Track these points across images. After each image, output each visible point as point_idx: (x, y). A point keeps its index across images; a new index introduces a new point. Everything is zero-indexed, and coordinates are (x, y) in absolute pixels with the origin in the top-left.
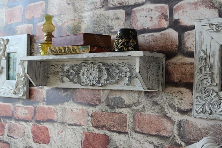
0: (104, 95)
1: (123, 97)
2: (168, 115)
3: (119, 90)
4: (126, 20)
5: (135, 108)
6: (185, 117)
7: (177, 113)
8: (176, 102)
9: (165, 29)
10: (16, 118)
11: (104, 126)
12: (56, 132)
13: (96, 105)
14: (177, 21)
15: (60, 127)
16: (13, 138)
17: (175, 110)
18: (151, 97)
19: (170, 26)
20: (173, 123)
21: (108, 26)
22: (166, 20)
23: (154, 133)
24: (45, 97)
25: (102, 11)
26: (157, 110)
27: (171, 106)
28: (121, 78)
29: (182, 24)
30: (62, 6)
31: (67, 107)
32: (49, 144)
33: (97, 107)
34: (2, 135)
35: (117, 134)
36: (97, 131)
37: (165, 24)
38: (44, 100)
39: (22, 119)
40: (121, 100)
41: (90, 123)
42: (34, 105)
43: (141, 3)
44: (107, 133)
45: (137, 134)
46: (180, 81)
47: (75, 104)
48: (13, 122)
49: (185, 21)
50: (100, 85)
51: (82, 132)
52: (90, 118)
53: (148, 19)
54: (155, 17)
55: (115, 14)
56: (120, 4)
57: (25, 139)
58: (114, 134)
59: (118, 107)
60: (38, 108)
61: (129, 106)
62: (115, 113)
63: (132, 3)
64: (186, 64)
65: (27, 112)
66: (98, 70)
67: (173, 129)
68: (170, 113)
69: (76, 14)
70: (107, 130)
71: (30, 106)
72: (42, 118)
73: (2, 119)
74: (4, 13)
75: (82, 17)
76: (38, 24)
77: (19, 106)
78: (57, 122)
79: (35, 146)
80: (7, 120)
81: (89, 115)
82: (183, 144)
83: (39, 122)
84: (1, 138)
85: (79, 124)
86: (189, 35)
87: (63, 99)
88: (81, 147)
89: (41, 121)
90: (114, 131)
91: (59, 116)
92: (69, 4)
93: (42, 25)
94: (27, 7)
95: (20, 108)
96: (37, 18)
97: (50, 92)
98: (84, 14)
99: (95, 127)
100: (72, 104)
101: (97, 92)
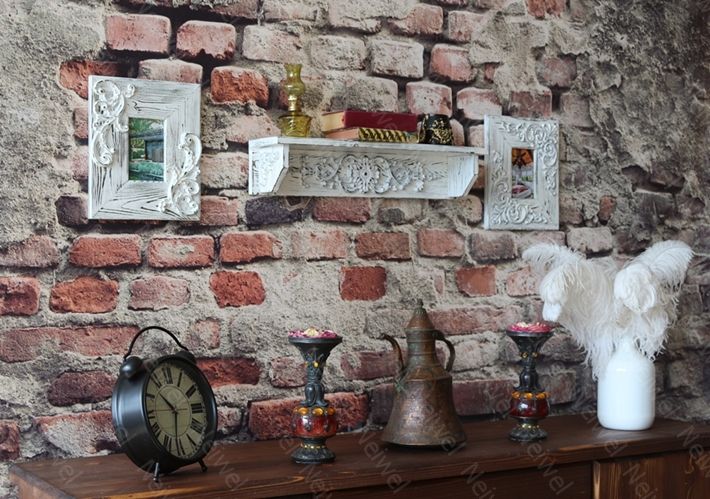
0: (375, 207)
1: (401, 209)
2: (458, 230)
5: (418, 223)
6: (476, 231)
7: (467, 226)
8: (465, 213)
10: (157, 265)
11: (376, 254)
12: (281, 277)
13: (363, 223)
14: (461, 112)
15: (292, 267)
16: (152, 310)
17: (464, 223)
18: (437, 208)
19: (454, 116)
20: (464, 238)
21: (374, 101)
22: (449, 107)
23: (444, 255)
24: (243, 214)
26: (445, 225)
27: (461, 218)
28: (412, 182)
29: (466, 117)
30: (283, 47)
31: (302, 230)
32: (264, 303)
33: (363, 226)
34: (109, 311)
35: (397, 263)
36: (365, 263)
37: (449, 113)
38: (240, 221)
39: (176, 264)
40: (400, 213)
41: (354, 253)
42: (214, 233)
43: (417, 76)
44: (382, 264)
45: (423, 259)
47: (318, 224)
48: (147, 275)
49: (470, 114)
50: (380, 190)
51: (339, 269)
52: (353, 244)
53: (429, 102)
54: (436, 101)
55: (382, 85)
56: (390, 71)
57: (192, 307)
58: (393, 263)
59: (396, 224)
60: (226, 238)
61: (411, 222)
62: (392, 232)
63: (406, 74)
65: (191, 248)
67: (463, 246)
68: (460, 226)
70: (381, 258)
71: (203, 236)
72: (238, 257)
73: (101, 273)
74: (101, 20)
75: (324, 77)
76: (217, 68)
77: (166, 239)
78: (280, 259)
79: (224, 314)
80: (125, 274)
81: (351, 240)
82: (475, 263)
83: (232, 265)
84: (106, 317)
85: (331, 256)
86: (474, 130)
87: (290, 216)
88: (338, 293)
89: (237, 264)
90: (392, 260)
91: (284, 248)
92: (298, 48)
93: (230, 73)
94: (184, 25)
95: (166, 243)
96: (214, 56)
97: (255, 206)
98: (328, 73)
99: (363, 257)
100: (313, 225)
101: (363, 202)
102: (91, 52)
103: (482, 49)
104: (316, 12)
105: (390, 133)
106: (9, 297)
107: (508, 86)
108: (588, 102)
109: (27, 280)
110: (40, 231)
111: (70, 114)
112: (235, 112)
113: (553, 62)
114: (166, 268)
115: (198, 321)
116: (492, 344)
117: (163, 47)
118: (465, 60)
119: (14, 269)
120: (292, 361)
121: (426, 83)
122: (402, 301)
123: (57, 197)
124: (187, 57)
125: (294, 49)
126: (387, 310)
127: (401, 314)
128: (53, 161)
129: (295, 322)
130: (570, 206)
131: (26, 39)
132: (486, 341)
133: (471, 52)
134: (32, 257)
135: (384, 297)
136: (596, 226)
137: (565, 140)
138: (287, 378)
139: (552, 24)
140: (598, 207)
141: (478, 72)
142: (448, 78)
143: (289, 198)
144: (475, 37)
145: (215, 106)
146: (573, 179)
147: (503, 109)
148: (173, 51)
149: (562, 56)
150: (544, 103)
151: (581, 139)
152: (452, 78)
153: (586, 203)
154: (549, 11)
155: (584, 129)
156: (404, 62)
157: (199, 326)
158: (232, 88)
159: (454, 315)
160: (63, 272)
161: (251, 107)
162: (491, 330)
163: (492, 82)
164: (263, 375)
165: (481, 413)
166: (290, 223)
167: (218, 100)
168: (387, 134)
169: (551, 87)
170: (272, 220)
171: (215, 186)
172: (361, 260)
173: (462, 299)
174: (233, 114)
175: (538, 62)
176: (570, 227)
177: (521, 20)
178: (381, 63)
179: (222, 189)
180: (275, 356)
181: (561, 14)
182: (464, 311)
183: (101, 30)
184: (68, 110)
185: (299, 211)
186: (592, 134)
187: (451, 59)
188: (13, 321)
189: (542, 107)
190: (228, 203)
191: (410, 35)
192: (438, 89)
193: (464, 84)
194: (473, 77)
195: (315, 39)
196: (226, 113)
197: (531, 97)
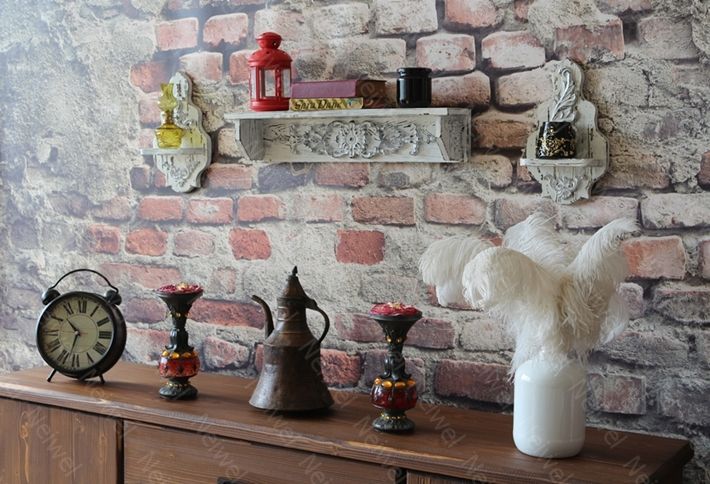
0: (374, 171)
1: (406, 173)
2: (477, 195)
3: (398, 163)
4: (407, 56)
5: (426, 187)
6: (502, 196)
7: (490, 191)
8: (488, 176)
9: (470, 72)
10: (193, 221)
11: (374, 218)
12: (284, 237)
13: (360, 187)
14: (487, 62)
15: (292, 228)
16: (188, 256)
17: (487, 187)
18: (452, 170)
19: (477, 68)
20: (485, 204)
21: (377, 63)
22: (472, 59)
23: (457, 222)
24: (256, 180)
25: (365, 39)
26: (459, 189)
27: (481, 181)
28: (403, 145)
29: (495, 66)
31: (304, 194)
32: (270, 258)
33: (361, 190)
34: (161, 255)
35: (398, 228)
37: (471, 64)
38: (254, 185)
39: (206, 221)
40: (404, 176)
41: (350, 217)
42: (233, 195)
43: (431, 30)
44: (381, 228)
45: (430, 225)
46: (494, 146)
47: (319, 188)
48: (186, 229)
49: (499, 62)
50: (369, 155)
51: (335, 231)
52: (350, 208)
53: (444, 55)
54: (454, 53)
55: (388, 45)
56: (397, 29)
57: (215, 256)
58: (393, 229)
59: (398, 188)
60: (243, 201)
61: (416, 186)
62: (393, 197)
63: (417, 30)
64: (502, 122)
65: (217, 208)
66: (364, 132)
67: (484, 213)
68: (480, 190)
69: (316, 41)
70: (380, 223)
71: (225, 198)
72: (251, 217)
73: (157, 226)
74: (153, 29)
75: (327, 46)
76: (234, 54)
77: (199, 200)
78: (284, 220)
79: (238, 265)
80: (172, 227)
81: (347, 204)
82: (499, 232)
83: (245, 223)
84: (159, 260)
85: (328, 219)
86: (505, 81)
87: (294, 181)
88: (333, 254)
89: (249, 222)
90: (393, 225)
91: (288, 211)
92: (301, 23)
93: (243, 56)
94: (211, 19)
95: (200, 203)
96: (231, 43)
97: (266, 172)
98: (331, 42)
99: (359, 221)
100: (313, 188)
101: (361, 167)
102: (148, 55)
105: (326, 101)
106: (103, 240)
107: (549, 22)
108: (689, 23)
109: (113, 228)
110: (121, 194)
111: (137, 106)
114: (199, 224)
115: (219, 269)
119: (106, 220)
121: (444, 36)
122: (403, 268)
123: (131, 168)
124: (212, 48)
125: (297, 25)
126: (384, 275)
127: (401, 281)
128: (127, 141)
130: (650, 165)
131: (111, 53)
134: (117, 213)
135: (381, 262)
136: (694, 191)
137: (648, 79)
140: (699, 166)
141: (506, 13)
142: (468, 25)
143: (294, 164)
145: (234, 86)
146: (657, 130)
147: (546, 50)
148: (201, 44)
150: (611, 36)
151: (674, 76)
152: (474, 25)
153: (678, 161)
155: (681, 61)
156: (414, 17)
157: (220, 273)
160: (134, 224)
163: (527, 21)
166: (294, 187)
167: (234, 81)
168: (323, 103)
169: (620, 15)
170: (278, 184)
171: (235, 155)
172: (357, 224)
176: (647, 193)
178: (386, 23)
179: (240, 157)
183: (153, 38)
184: (136, 102)
185: (302, 177)
186: (696, 66)
187: (469, 4)
188: (105, 256)
189: (607, 40)
190: (245, 169)
192: (456, 39)
193: (490, 29)
194: (500, 19)
195: (318, 11)
196: (242, 92)
197: (589, 31)
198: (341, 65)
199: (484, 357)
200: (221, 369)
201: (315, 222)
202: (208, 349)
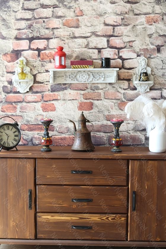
0: (89, 85)
2: (119, 91)
3: (96, 83)
4: (98, 54)
5: (104, 89)
6: (126, 91)
7: (123, 90)
8: (122, 86)
9: (116, 59)
10: (27, 101)
11: (90, 98)
12: (60, 105)
13: (85, 90)
14: (121, 57)
15: (63, 102)
16: (25, 112)
17: (122, 89)
18: (112, 85)
19: (118, 58)
21: (89, 56)
22: (117, 56)
23: (114, 98)
24: (50, 89)
25: (86, 49)
26: (114, 90)
27: (120, 87)
28: (100, 78)
31: (67, 92)
32: (55, 111)
33: (85, 91)
34: (15, 112)
35: (97, 101)
36: (86, 101)
37: (117, 57)
38: (49, 90)
39: (32, 101)
40: (98, 87)
41: (82, 98)
42: (42, 93)
43: (105, 47)
44: (92, 101)
45: (106, 99)
46: (123, 78)
47: (71, 90)
48: (24, 104)
49: (124, 57)
50: (89, 81)
51: (78, 102)
52: (82, 96)
54: (112, 54)
55: (92, 51)
56: (95, 47)
57: (36, 112)
58: (95, 101)
59: (96, 90)
60: (45, 95)
61: (102, 89)
62: (95, 92)
63: (101, 47)
64: (125, 72)
65: (36, 97)
66: (88, 75)
67: (121, 96)
68: (120, 90)
69: (70, 49)
70: (92, 99)
71: (39, 94)
72: (48, 99)
73: (13, 103)
74: (11, 43)
75: (73, 51)
76: (42, 52)
77: (29, 95)
78: (60, 100)
79: (44, 114)
80: (19, 104)
81: (81, 95)
82: (125, 101)
83: (47, 101)
84: (14, 114)
85: (75, 99)
86: (126, 62)
87: (63, 89)
88: (77, 109)
89: (48, 101)
91: (61, 97)
92: (65, 44)
93: (45, 52)
94: (33, 41)
95: (29, 96)
96: (41, 49)
97: (53, 86)
98: (75, 50)
99: (85, 99)
100: (70, 91)
101: (85, 84)
102: (9, 51)
103: (128, 37)
104: (70, 33)
105: (83, 66)
107: (138, 47)
111: (5, 67)
112: (47, 62)
113: (157, 38)
114: (29, 102)
115: (37, 115)
116: (131, 125)
117: (27, 48)
118: (121, 41)
120: (63, 126)
121: (109, 49)
122: (99, 111)
123: (2, 86)
124: (33, 50)
125: (64, 44)
126: (93, 114)
127: (98, 115)
128: (1, 78)
129: (64, 116)
130: (164, 83)
132: (129, 123)
133: (123, 38)
135: (92, 110)
137: (163, 62)
138: (62, 130)
139: (156, 26)
141: (127, 44)
142: (116, 47)
143: (63, 84)
144: (124, 34)
145: (42, 61)
146: (165, 74)
147: (137, 54)
148: (30, 48)
149: (160, 36)
150: (154, 51)
152: (118, 47)
154: (154, 22)
156: (100, 44)
157: (38, 116)
158: (46, 56)
159: (117, 115)
160: (4, 103)
161: (52, 61)
162: (131, 120)
163: (132, 47)
164: (55, 129)
165: (127, 144)
166: (63, 90)
167: (42, 60)
168: (82, 66)
169: (156, 46)
170: (58, 90)
171: (42, 82)
172: (85, 100)
173: (120, 111)
174: (47, 63)
175: (151, 39)
176: (163, 89)
177: (143, 26)
178: (92, 45)
179: (44, 82)
180: (59, 125)
181: (160, 22)
182: (121, 114)
183: (11, 46)
184: (4, 65)
185: (66, 87)
187: (116, 42)
189: (153, 52)
190: (46, 86)
191: (101, 36)
192: (112, 50)
193: (122, 48)
194: (125, 46)
195: (70, 41)
196: (45, 63)
197: (148, 50)
198: (78, 56)
199: (122, 133)
200: (39, 145)
201: (71, 100)
202: (34, 139)
